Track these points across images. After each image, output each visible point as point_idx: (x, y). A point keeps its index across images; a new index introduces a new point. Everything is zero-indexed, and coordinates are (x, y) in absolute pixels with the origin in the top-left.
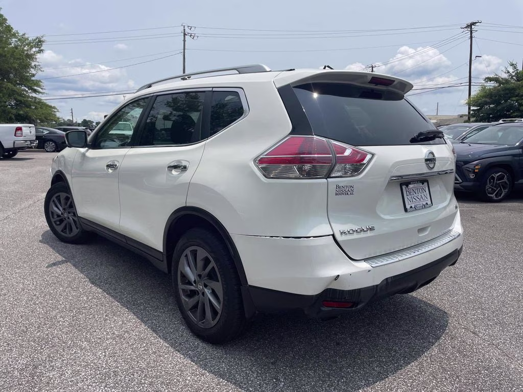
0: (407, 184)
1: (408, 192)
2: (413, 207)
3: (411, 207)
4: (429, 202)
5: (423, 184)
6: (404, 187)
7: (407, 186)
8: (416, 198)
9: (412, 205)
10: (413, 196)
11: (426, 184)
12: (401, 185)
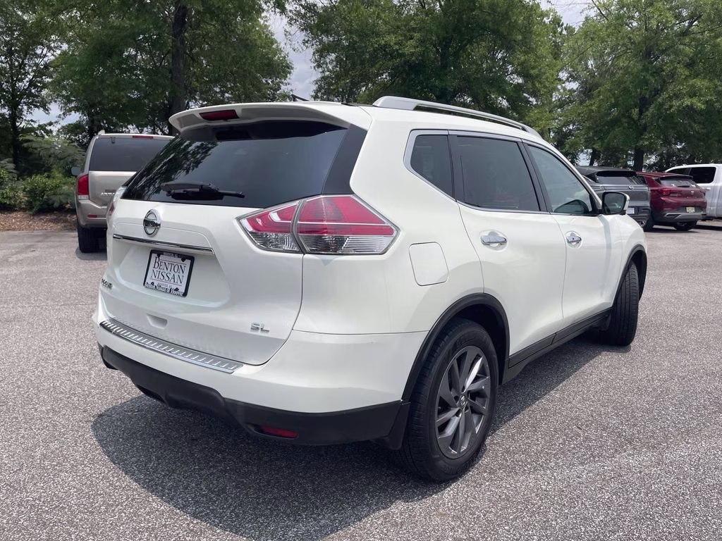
0: (159, 253)
1: (157, 264)
2: (155, 284)
3: (153, 283)
4: (182, 289)
5: (183, 260)
6: (154, 256)
7: (159, 256)
8: (165, 276)
9: (154, 281)
10: (161, 271)
11: (188, 262)
12: (152, 252)
